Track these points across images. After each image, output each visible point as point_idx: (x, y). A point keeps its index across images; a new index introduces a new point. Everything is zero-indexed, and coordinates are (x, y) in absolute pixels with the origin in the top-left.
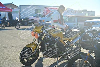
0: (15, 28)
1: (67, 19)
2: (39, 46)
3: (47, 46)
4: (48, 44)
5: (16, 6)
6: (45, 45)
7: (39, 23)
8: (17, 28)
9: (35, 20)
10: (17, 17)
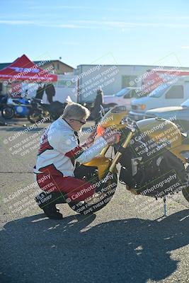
2: (116, 163)
3: (136, 163)
4: (140, 159)
5: (70, 69)
6: (131, 162)
9: (120, 104)
10: (69, 97)
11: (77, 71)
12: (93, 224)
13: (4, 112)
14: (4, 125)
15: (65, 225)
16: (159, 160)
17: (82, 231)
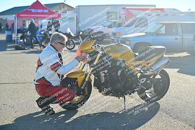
0: (66, 49)
1: (161, 30)
4: (106, 71)
6: (100, 74)
7: (112, 38)
8: (69, 49)
9: (105, 32)
10: (69, 29)
11: (76, 10)
12: (75, 117)
13: (25, 40)
14: (25, 49)
15: (56, 118)
16: (119, 72)
17: (67, 122)
